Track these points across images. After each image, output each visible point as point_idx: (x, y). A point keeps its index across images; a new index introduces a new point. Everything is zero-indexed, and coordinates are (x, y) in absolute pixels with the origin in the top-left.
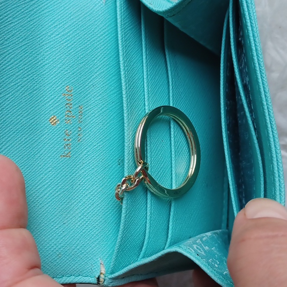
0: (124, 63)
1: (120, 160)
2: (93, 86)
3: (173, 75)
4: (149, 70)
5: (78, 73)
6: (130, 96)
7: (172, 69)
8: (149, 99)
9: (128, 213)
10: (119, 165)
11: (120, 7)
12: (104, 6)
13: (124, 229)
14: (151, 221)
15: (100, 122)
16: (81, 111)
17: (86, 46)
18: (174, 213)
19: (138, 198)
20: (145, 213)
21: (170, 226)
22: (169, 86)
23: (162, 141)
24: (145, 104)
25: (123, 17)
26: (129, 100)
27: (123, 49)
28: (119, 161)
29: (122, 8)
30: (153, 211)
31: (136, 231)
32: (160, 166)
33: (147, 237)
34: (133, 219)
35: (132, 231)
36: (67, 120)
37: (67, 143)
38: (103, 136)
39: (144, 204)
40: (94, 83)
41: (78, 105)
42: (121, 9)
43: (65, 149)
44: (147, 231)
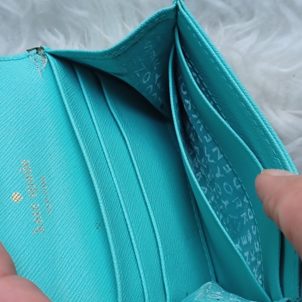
0: (77, 124)
1: (97, 223)
2: (50, 155)
3: (126, 131)
4: (101, 129)
5: (31, 145)
6: (91, 154)
7: (124, 126)
8: (109, 156)
9: (122, 273)
10: (98, 228)
11: (58, 75)
12: (41, 79)
13: (123, 292)
14: (146, 279)
15: (67, 189)
16: (44, 182)
17: (33, 119)
18: (166, 266)
19: (126, 257)
20: (137, 273)
21: (165, 281)
22: (125, 141)
23: (134, 195)
24: (107, 162)
25: (63, 84)
26: (91, 158)
27: (72, 112)
28: (97, 225)
29: (61, 76)
30: (145, 268)
31: (134, 293)
32: (139, 221)
33: (147, 297)
34: (128, 280)
35: (131, 294)
36: (31, 194)
37: (37, 217)
38: (74, 202)
39: (134, 263)
40: (50, 152)
41: (39, 177)
42: (59, 77)
43: (36, 224)
44: (145, 291)
